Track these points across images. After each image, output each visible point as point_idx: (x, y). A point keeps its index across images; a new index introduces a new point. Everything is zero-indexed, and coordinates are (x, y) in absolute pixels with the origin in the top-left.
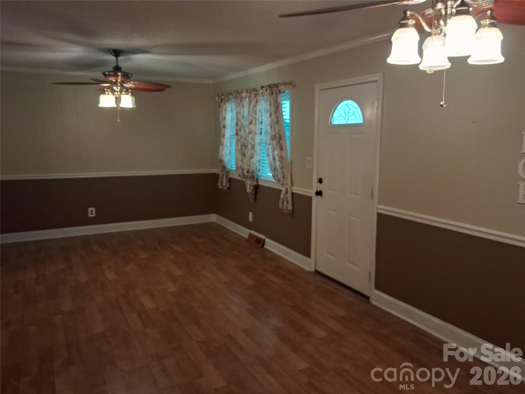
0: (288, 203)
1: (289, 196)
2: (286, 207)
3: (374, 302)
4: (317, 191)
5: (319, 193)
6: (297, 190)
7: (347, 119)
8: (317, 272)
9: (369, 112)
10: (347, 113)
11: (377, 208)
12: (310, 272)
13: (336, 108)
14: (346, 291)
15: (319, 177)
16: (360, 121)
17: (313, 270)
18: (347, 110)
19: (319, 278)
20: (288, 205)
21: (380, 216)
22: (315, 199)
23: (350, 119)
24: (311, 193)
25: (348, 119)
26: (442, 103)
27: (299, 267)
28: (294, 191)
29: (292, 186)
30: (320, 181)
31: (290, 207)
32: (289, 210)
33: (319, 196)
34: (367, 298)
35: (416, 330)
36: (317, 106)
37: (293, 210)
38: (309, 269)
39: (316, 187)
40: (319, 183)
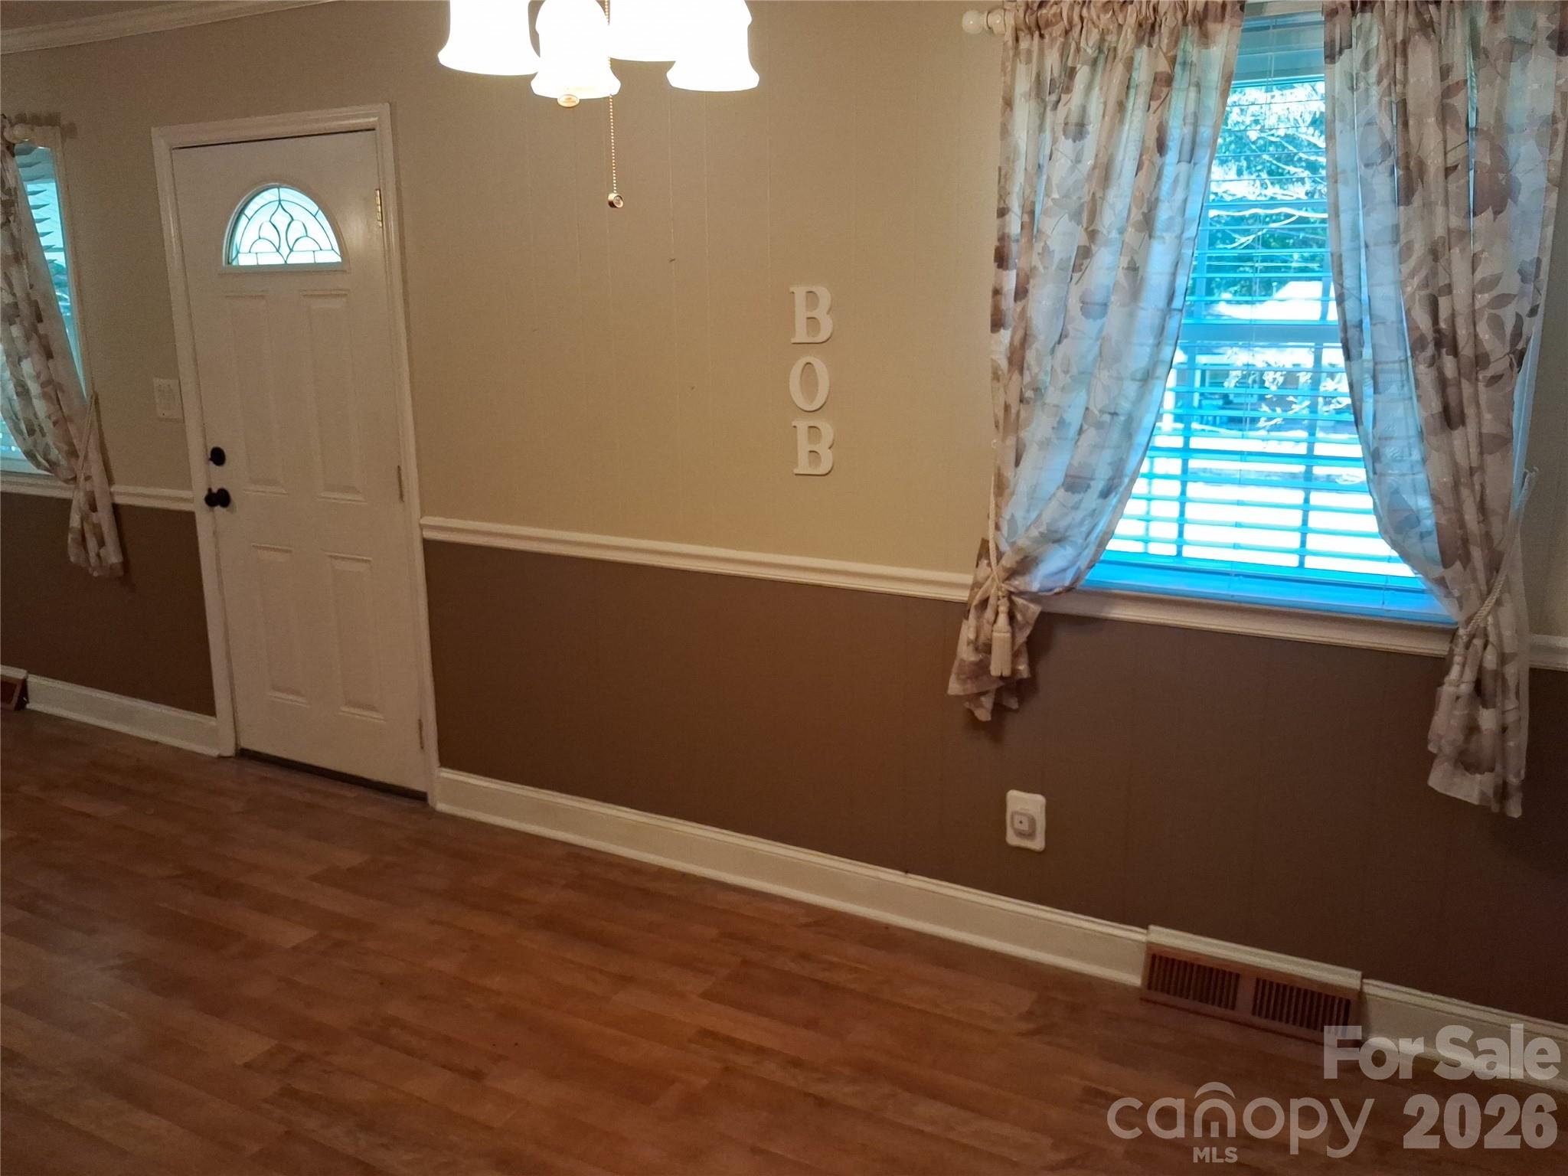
0: (101, 543)
1: (104, 517)
2: (98, 555)
3: (441, 807)
4: (210, 490)
5: (219, 499)
6: (130, 493)
7: (285, 250)
8: (244, 754)
9: (357, 229)
10: (282, 229)
11: (422, 527)
12: (221, 758)
13: (242, 212)
14: (350, 793)
15: (210, 447)
16: (334, 258)
17: (229, 750)
18: (281, 220)
19: (254, 770)
20: (102, 552)
21: (433, 549)
22: (206, 521)
23: (294, 249)
24: (192, 499)
25: (291, 250)
26: (612, 197)
27: (177, 750)
28: (120, 500)
29: (110, 481)
30: (218, 457)
31: (113, 557)
32: (112, 567)
33: (218, 509)
34: (421, 797)
35: (576, 855)
36: (167, 203)
37: (126, 564)
38: (214, 752)
39: (203, 477)
40: (212, 464)
